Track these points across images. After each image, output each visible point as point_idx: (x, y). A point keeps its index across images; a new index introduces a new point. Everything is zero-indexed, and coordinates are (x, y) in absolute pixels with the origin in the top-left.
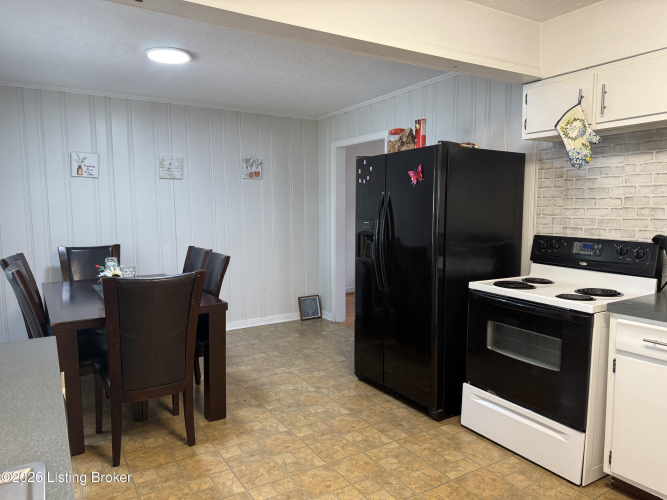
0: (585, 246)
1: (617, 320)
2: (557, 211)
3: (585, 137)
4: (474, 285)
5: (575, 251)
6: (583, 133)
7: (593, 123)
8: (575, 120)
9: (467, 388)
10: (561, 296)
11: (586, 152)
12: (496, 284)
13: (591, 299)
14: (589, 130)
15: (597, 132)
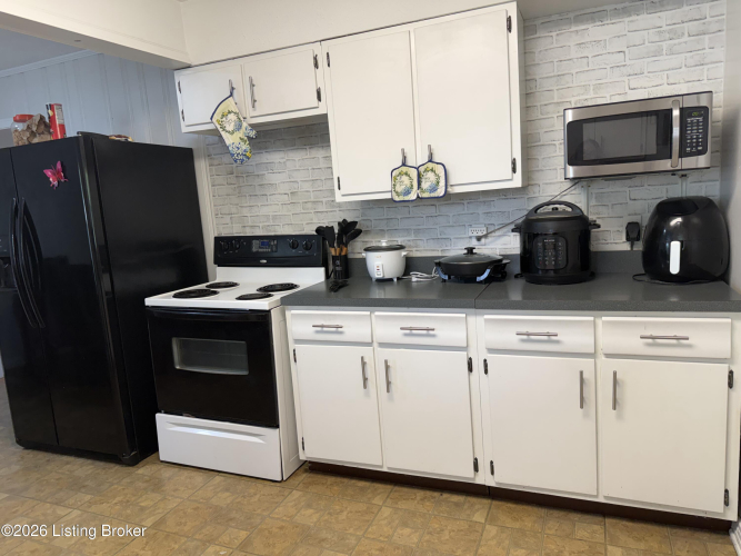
0: (263, 244)
1: (292, 312)
2: (234, 210)
3: (241, 131)
4: (150, 301)
5: (254, 250)
6: (239, 127)
7: (248, 116)
8: (229, 112)
9: (161, 418)
10: (240, 298)
11: (245, 146)
12: (175, 296)
13: (270, 296)
14: (245, 124)
15: (253, 126)
